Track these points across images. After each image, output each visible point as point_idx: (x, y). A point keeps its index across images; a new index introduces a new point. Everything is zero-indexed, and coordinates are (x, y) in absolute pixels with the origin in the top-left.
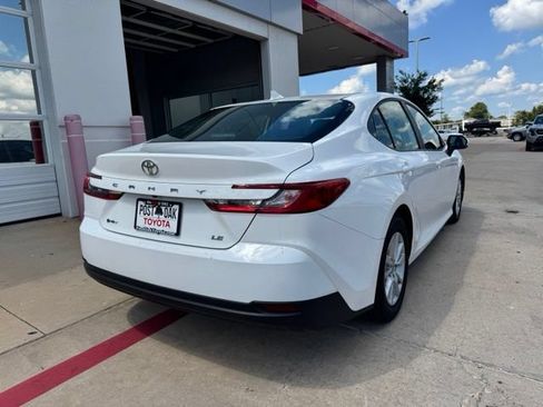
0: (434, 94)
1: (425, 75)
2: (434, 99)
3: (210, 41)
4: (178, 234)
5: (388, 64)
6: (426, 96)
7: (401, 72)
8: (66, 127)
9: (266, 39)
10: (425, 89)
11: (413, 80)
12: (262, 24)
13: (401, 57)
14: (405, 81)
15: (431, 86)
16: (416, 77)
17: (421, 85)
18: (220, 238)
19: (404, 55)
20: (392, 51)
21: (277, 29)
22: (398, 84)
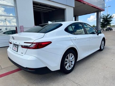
0: (111, 19)
1: (109, 15)
2: (111, 21)
3: (55, 10)
4: (17, 52)
5: (99, 13)
6: (109, 20)
7: (103, 14)
8: (20, 28)
9: (66, 9)
10: (109, 18)
11: (106, 16)
12: (65, 6)
13: (103, 11)
14: (104, 16)
15: (111, 17)
16: (107, 15)
17: (108, 17)
18: (22, 53)
19: (103, 10)
20: (101, 10)
21: (68, 6)
22: (102, 17)
